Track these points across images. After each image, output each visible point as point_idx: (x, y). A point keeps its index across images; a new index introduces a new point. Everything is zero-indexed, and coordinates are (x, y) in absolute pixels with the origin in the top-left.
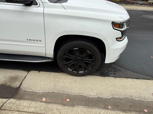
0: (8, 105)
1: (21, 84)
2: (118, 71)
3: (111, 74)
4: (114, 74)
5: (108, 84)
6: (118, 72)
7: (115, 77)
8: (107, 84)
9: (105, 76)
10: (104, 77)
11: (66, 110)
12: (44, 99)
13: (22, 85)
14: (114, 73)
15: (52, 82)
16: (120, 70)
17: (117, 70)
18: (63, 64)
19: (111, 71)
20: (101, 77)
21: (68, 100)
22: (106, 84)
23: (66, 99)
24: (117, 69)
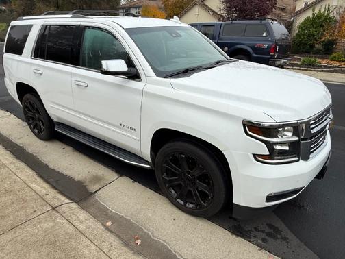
0: (64, 209)
1: (99, 190)
2: (277, 238)
3: (255, 237)
4: (264, 240)
5: (233, 253)
6: (278, 241)
7: (261, 247)
8: (230, 252)
9: (238, 236)
10: (234, 236)
11: (121, 251)
12: (109, 224)
13: (100, 192)
14: (267, 237)
15: (139, 204)
16: (285, 239)
17: (279, 236)
18: (163, 178)
19: (263, 231)
20: (230, 234)
21: (139, 242)
22: (228, 250)
23: (137, 239)
24: (280, 234)
